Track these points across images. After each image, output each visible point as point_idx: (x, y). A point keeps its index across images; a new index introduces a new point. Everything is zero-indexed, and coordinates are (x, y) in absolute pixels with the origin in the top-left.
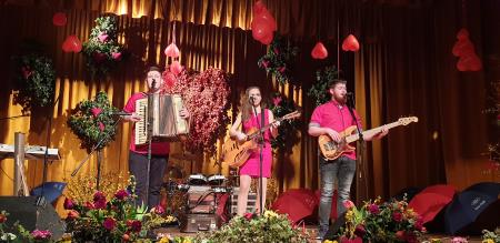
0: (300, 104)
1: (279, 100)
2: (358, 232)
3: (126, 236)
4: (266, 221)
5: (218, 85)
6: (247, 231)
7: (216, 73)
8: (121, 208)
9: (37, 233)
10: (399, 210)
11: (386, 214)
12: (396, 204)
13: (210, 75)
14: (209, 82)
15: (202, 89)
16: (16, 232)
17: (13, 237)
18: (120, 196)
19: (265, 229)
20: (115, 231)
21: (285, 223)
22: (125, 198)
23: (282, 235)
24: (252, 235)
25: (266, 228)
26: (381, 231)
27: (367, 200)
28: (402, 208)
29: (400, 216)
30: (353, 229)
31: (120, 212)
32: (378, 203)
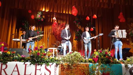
1: (78, 30)
3: (42, 57)
4: (75, 54)
6: (70, 56)
9: (22, 56)
11: (103, 53)
12: (106, 50)
14: (63, 26)
15: (61, 28)
16: (18, 56)
17: (17, 57)
20: (40, 55)
21: (79, 54)
22: (42, 48)
24: (72, 57)
25: (75, 56)
26: (102, 56)
27: (99, 50)
28: (107, 51)
29: (107, 53)
30: (96, 56)
31: (41, 51)
32: (102, 50)
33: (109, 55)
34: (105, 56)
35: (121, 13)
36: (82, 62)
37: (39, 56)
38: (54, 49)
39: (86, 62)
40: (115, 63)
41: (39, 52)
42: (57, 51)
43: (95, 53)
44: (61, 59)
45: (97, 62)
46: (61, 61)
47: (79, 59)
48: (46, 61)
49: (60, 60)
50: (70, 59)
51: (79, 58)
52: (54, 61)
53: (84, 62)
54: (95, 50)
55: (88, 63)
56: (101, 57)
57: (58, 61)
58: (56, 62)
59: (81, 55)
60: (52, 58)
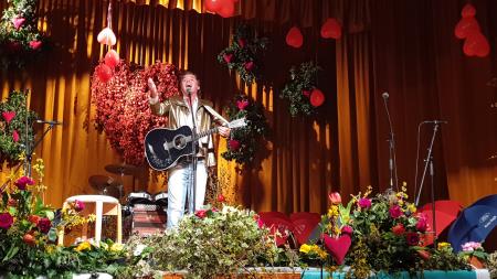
0: (271, 109)
1: (245, 103)
2: (344, 232)
3: (29, 237)
4: (224, 218)
5: (168, 83)
6: (199, 232)
7: (164, 69)
8: (23, 202)
10: (396, 204)
11: (379, 209)
12: (393, 197)
13: (158, 71)
18: (21, 185)
19: (223, 228)
20: (13, 229)
21: (251, 222)
22: (29, 188)
23: (246, 234)
24: (206, 236)
26: (374, 229)
27: (356, 194)
28: (401, 202)
29: (398, 212)
30: (338, 231)
31: (22, 208)
32: (369, 196)
33: (411, 220)
34: (386, 226)
35: (468, 12)
36: (262, 260)
37: (10, 232)
38: (100, 200)
39: (284, 264)
40: (444, 268)
41: (12, 211)
42: (117, 211)
43: (333, 210)
44: (145, 251)
45: (348, 264)
46: (141, 262)
47: (245, 245)
48: (53, 265)
49: (139, 257)
50: (193, 247)
51: (248, 241)
52: (98, 265)
53: (276, 265)
54: (336, 197)
55: (298, 270)
56: (365, 233)
57: (122, 260)
58: (111, 268)
59: (256, 226)
60: (92, 246)
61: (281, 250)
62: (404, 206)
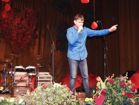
6: (44, 94)
11: (117, 83)
13: (27, 12)
14: (26, 15)
15: (22, 20)
23: (63, 95)
24: (47, 96)
25: (54, 93)
26: (114, 92)
29: (124, 84)
32: (113, 78)
33: (130, 87)
44: (23, 101)
54: (99, 79)
59: (68, 92)
60: (2, 100)
61: (77, 101)
62: (127, 82)
